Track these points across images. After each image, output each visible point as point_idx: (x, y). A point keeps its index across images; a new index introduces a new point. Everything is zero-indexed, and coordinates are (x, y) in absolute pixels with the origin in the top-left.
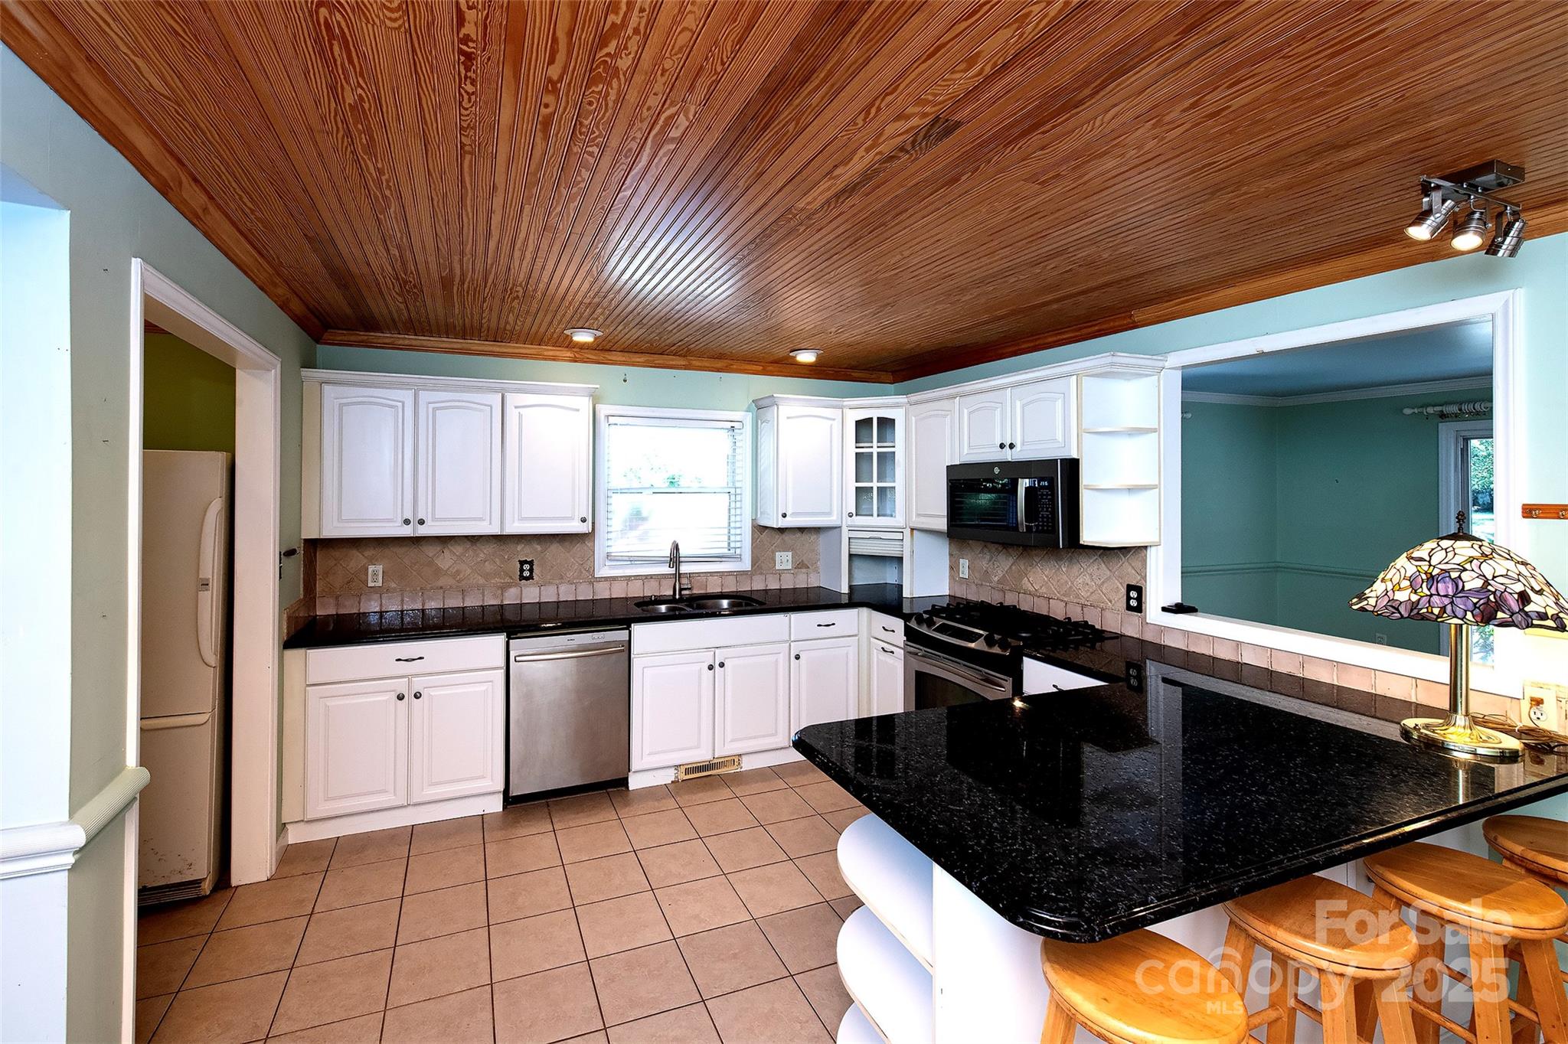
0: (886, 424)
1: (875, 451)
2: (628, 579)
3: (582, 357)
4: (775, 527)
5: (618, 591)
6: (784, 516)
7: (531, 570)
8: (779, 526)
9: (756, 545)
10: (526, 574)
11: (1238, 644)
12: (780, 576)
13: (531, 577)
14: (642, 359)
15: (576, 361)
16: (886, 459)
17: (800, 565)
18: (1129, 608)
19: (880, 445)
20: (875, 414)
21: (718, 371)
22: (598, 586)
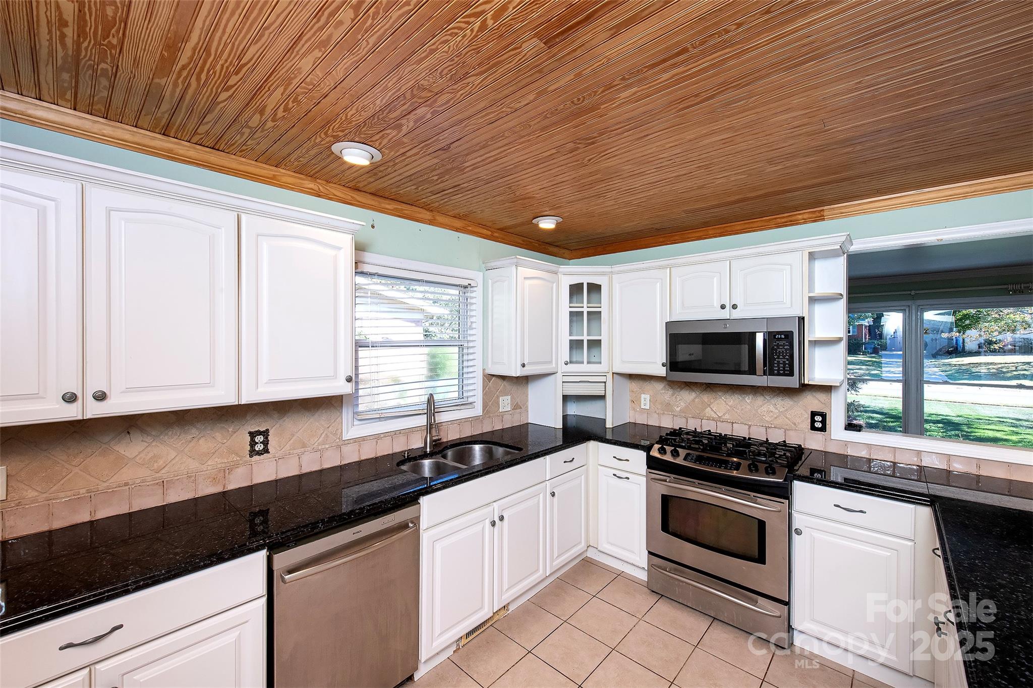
0: (594, 289)
1: (585, 310)
2: (377, 437)
3: (326, 192)
4: (514, 376)
5: (368, 452)
6: (523, 365)
7: (266, 443)
8: (518, 376)
9: (486, 393)
10: (259, 447)
11: (919, 453)
12: (503, 417)
13: (266, 451)
14: (391, 206)
15: (319, 196)
16: (595, 316)
17: (516, 407)
18: (813, 428)
19: (589, 305)
20: (585, 280)
21: (457, 231)
22: (345, 449)
